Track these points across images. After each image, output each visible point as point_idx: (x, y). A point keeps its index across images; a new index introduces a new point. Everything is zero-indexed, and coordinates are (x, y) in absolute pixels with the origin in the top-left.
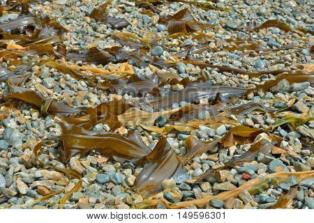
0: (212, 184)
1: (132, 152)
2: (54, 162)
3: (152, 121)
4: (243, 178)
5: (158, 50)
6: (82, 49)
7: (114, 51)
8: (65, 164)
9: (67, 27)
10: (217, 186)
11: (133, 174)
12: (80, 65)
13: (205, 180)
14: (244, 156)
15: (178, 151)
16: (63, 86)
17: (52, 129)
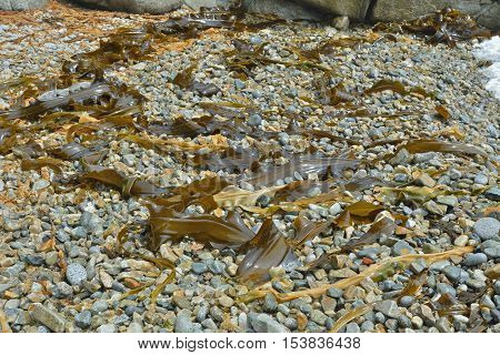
0: (327, 272)
1: (231, 237)
2: (142, 251)
3: (254, 201)
4: (363, 264)
5: (256, 119)
6: (166, 120)
7: (204, 121)
8: (154, 253)
9: (147, 95)
10: (334, 273)
11: (234, 262)
12: (164, 138)
13: (319, 267)
14: (364, 237)
15: (285, 234)
16: (146, 163)
17: (136, 213)
